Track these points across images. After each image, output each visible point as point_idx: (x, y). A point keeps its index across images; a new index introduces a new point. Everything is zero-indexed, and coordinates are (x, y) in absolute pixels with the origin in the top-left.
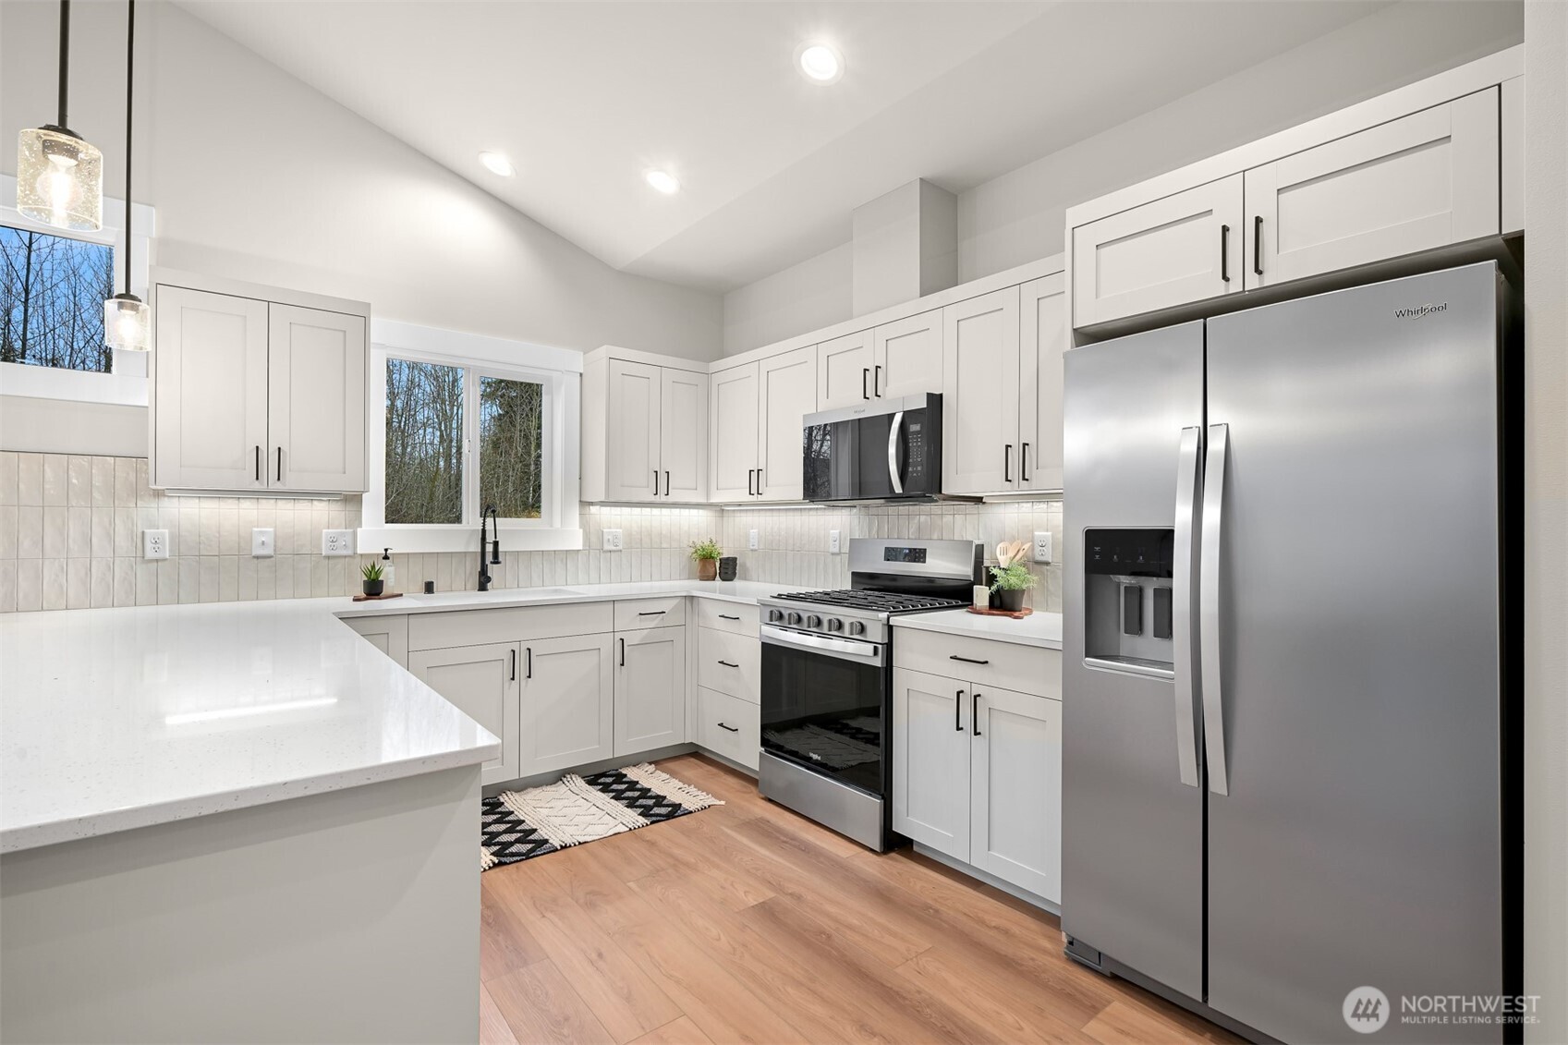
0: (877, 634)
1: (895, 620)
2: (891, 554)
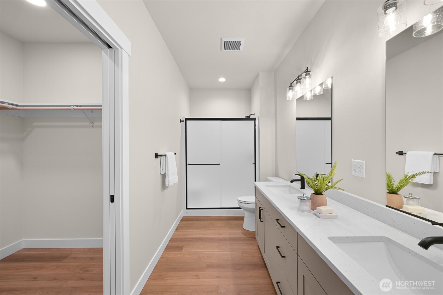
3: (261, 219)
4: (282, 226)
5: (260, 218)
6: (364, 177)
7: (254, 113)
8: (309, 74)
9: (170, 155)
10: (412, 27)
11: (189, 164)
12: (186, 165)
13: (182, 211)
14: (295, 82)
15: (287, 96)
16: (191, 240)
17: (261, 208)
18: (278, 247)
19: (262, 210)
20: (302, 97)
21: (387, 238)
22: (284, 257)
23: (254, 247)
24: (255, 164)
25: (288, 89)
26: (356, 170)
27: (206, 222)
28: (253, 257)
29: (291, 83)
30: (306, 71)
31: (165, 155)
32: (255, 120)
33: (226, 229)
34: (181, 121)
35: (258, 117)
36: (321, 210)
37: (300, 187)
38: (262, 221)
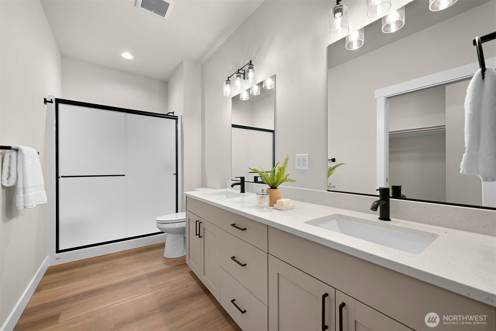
3: (199, 235)
4: (243, 228)
5: (198, 233)
6: (308, 169)
7: (173, 112)
8: (252, 68)
9: (28, 152)
10: (344, 38)
11: (62, 177)
12: (57, 178)
13: (48, 257)
14: (235, 75)
15: (224, 91)
16: (75, 299)
17: (198, 221)
18: (233, 258)
19: (201, 223)
20: (238, 96)
21: (337, 214)
22: (245, 265)
23: (185, 275)
24: (177, 174)
25: (225, 83)
26: (300, 163)
27: (101, 264)
28: (187, 286)
29: (229, 78)
30: (250, 64)
31: (17, 150)
32: (177, 119)
33: (139, 265)
34: (46, 101)
35: (181, 116)
36: (282, 202)
37: (240, 191)
38: (201, 237)
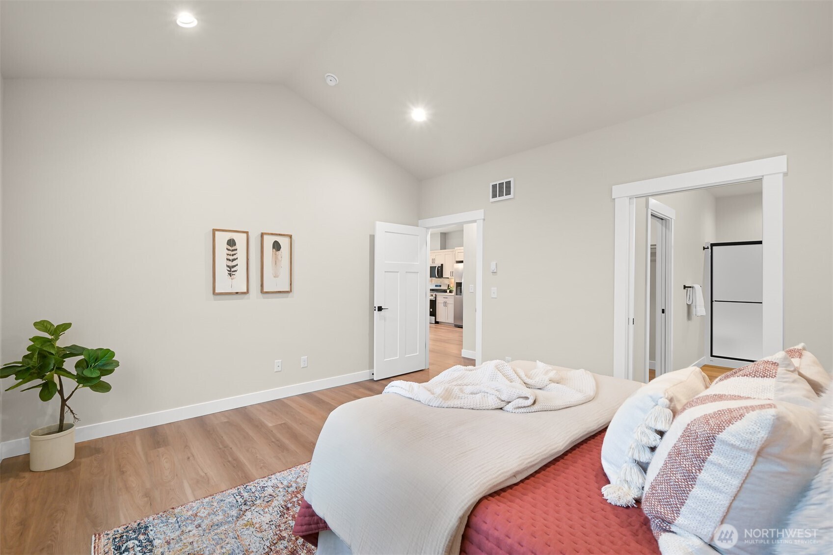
0: (434, 296)
1: (437, 294)
2: (436, 286)
9: (697, 287)
11: (714, 301)
13: (705, 357)
31: (693, 287)
34: (704, 248)
